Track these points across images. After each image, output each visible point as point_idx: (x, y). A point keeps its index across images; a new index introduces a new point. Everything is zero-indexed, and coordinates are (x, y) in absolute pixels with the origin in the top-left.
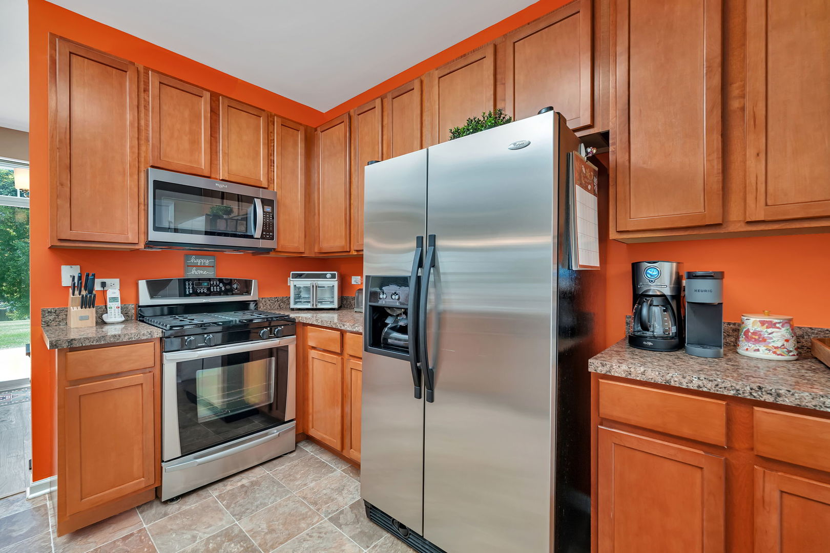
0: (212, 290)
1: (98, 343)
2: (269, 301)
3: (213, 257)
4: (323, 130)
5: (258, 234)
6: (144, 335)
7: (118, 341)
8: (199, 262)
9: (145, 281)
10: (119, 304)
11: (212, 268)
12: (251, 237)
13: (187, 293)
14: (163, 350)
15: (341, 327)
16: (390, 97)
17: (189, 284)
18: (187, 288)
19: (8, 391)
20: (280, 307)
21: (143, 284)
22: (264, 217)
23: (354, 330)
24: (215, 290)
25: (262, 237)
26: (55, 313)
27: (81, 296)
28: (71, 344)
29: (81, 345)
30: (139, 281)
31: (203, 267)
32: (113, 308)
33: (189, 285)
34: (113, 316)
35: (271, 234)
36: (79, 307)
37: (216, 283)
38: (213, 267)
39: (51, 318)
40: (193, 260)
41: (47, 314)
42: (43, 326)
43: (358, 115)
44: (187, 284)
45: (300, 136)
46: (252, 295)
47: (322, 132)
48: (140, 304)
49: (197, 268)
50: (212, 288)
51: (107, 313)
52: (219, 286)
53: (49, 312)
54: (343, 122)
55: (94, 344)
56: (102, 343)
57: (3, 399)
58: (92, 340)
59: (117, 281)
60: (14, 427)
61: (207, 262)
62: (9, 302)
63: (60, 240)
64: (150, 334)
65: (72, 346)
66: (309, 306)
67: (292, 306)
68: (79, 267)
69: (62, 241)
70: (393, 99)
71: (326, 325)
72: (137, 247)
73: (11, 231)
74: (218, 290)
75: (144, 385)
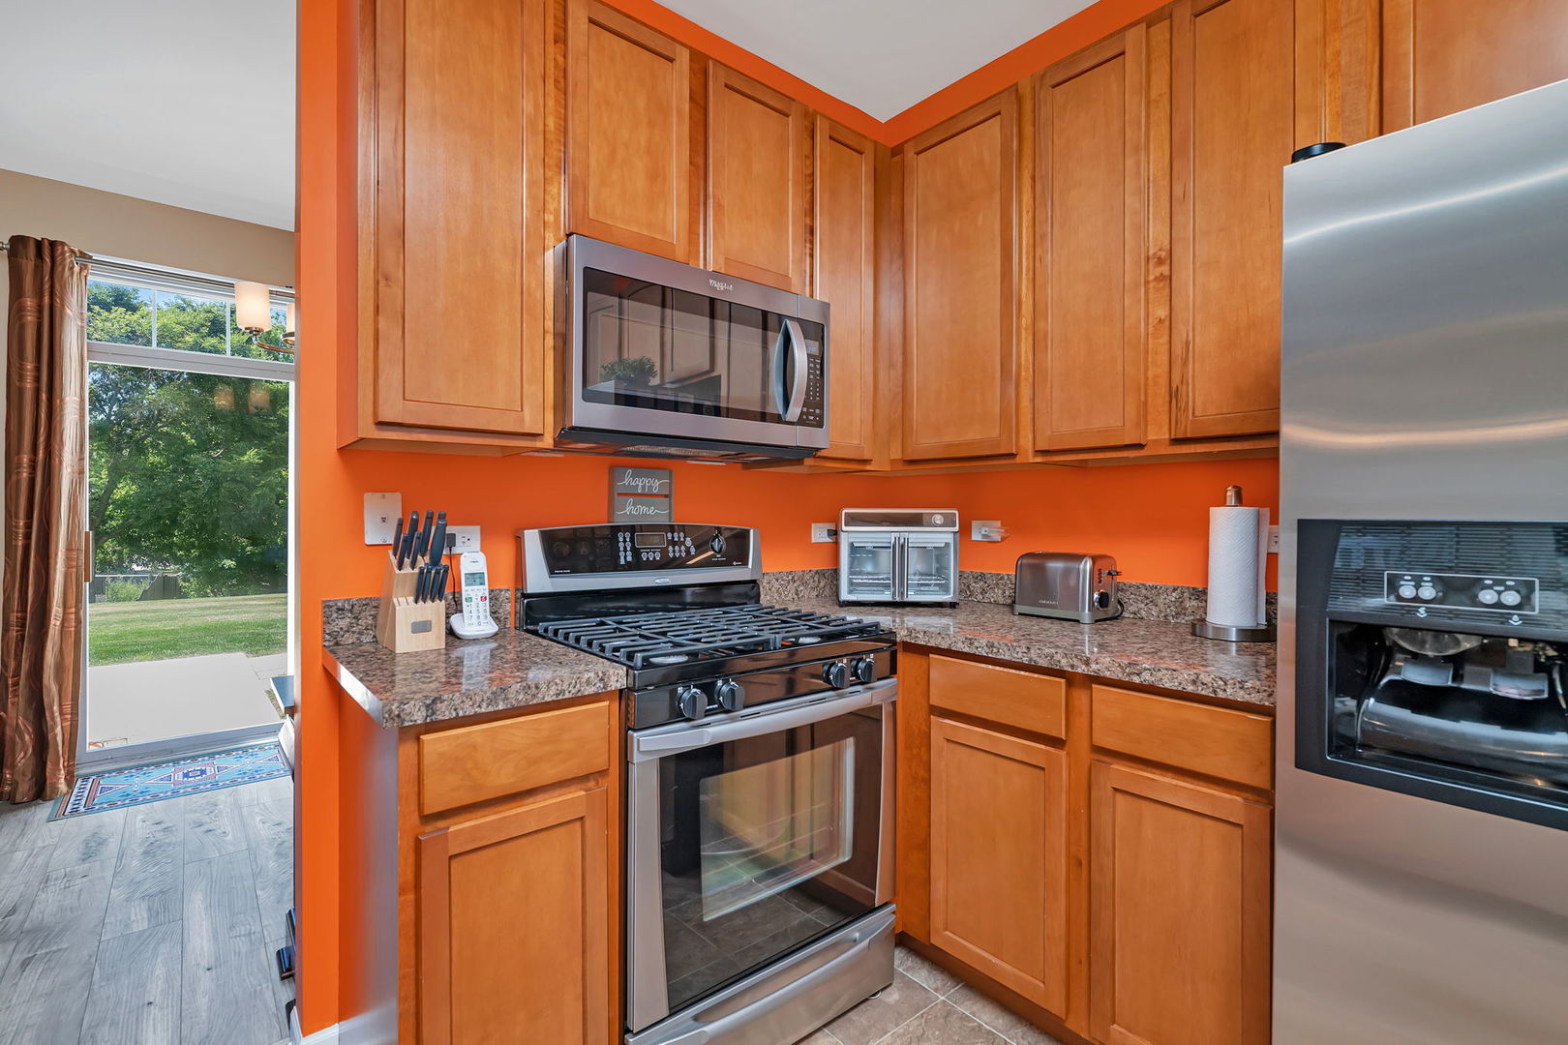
0: (671, 555)
1: (491, 709)
2: (777, 580)
3: (667, 472)
4: (920, 149)
5: (794, 412)
6: (588, 682)
7: (535, 702)
8: (641, 483)
9: (537, 531)
10: (484, 590)
11: (664, 499)
12: (778, 419)
13: (622, 562)
14: (628, 726)
15: (1072, 666)
16: (1183, 14)
17: (624, 538)
18: (622, 549)
19: (208, 755)
20: (797, 594)
21: (532, 540)
22: (809, 368)
23: (1136, 679)
24: (677, 555)
25: (801, 422)
26: (351, 611)
27: (417, 570)
28: (433, 713)
29: (454, 715)
30: (525, 531)
31: (647, 496)
32: (474, 599)
33: (625, 541)
34: (475, 620)
35: (818, 411)
36: (411, 599)
37: (679, 537)
38: (666, 496)
39: (343, 623)
40: (628, 480)
41: (335, 615)
42: (327, 644)
43: (1054, 87)
44: (621, 539)
45: (865, 169)
46: (750, 566)
47: (918, 154)
48: (529, 591)
49: (637, 498)
50: (670, 548)
51: (461, 611)
52: (683, 543)
53: (339, 609)
54: (999, 113)
55: (483, 710)
56: (501, 707)
57: (201, 775)
58: (478, 699)
59: (475, 532)
60: (231, 849)
61: (656, 485)
62: (182, 565)
63: (381, 424)
64: (602, 680)
65: (433, 717)
66: (887, 596)
67: (845, 596)
68: (398, 496)
69: (385, 427)
70: (1196, 16)
71: (1007, 657)
72: (539, 444)
73: (188, 437)
74: (683, 555)
75: (588, 822)
